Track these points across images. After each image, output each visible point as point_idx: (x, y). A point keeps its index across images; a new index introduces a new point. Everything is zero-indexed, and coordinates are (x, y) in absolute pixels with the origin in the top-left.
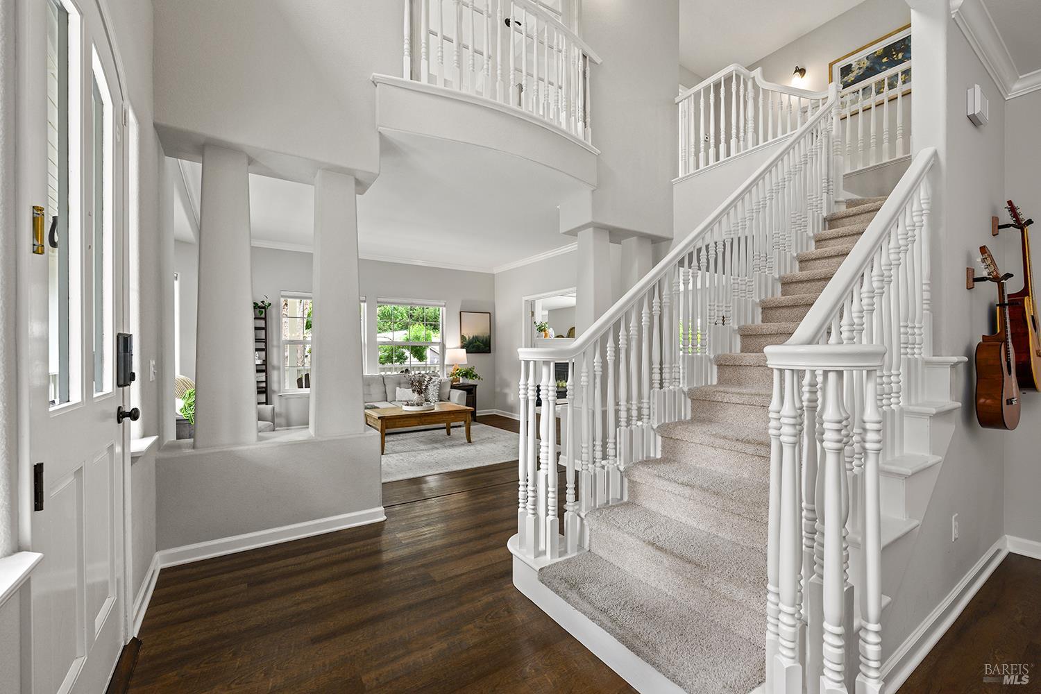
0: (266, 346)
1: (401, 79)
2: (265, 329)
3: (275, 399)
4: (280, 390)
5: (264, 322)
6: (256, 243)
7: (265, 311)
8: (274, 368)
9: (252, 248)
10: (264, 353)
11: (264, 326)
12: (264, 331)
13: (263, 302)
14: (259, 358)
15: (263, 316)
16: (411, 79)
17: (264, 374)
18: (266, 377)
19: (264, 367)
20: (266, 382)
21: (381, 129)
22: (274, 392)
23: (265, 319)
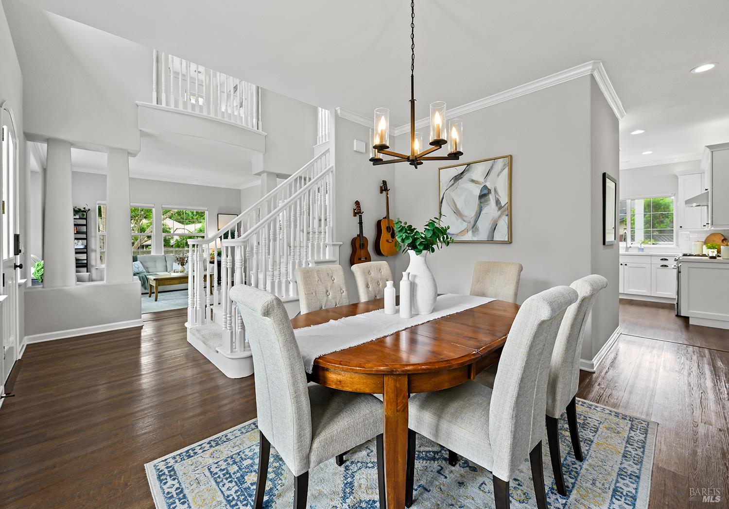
0: (87, 236)
1: (151, 104)
2: (86, 225)
3: (93, 270)
4: (96, 266)
5: (85, 221)
6: (76, 170)
7: (86, 214)
8: (93, 251)
9: (73, 172)
10: (85, 241)
11: (85, 223)
12: (85, 227)
13: (84, 208)
14: (82, 244)
15: (85, 217)
16: (157, 104)
17: (86, 254)
18: (87, 257)
19: (85, 250)
20: (87, 260)
21: (140, 129)
22: (92, 266)
23: (86, 219)
